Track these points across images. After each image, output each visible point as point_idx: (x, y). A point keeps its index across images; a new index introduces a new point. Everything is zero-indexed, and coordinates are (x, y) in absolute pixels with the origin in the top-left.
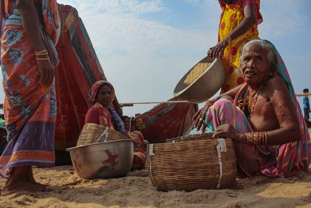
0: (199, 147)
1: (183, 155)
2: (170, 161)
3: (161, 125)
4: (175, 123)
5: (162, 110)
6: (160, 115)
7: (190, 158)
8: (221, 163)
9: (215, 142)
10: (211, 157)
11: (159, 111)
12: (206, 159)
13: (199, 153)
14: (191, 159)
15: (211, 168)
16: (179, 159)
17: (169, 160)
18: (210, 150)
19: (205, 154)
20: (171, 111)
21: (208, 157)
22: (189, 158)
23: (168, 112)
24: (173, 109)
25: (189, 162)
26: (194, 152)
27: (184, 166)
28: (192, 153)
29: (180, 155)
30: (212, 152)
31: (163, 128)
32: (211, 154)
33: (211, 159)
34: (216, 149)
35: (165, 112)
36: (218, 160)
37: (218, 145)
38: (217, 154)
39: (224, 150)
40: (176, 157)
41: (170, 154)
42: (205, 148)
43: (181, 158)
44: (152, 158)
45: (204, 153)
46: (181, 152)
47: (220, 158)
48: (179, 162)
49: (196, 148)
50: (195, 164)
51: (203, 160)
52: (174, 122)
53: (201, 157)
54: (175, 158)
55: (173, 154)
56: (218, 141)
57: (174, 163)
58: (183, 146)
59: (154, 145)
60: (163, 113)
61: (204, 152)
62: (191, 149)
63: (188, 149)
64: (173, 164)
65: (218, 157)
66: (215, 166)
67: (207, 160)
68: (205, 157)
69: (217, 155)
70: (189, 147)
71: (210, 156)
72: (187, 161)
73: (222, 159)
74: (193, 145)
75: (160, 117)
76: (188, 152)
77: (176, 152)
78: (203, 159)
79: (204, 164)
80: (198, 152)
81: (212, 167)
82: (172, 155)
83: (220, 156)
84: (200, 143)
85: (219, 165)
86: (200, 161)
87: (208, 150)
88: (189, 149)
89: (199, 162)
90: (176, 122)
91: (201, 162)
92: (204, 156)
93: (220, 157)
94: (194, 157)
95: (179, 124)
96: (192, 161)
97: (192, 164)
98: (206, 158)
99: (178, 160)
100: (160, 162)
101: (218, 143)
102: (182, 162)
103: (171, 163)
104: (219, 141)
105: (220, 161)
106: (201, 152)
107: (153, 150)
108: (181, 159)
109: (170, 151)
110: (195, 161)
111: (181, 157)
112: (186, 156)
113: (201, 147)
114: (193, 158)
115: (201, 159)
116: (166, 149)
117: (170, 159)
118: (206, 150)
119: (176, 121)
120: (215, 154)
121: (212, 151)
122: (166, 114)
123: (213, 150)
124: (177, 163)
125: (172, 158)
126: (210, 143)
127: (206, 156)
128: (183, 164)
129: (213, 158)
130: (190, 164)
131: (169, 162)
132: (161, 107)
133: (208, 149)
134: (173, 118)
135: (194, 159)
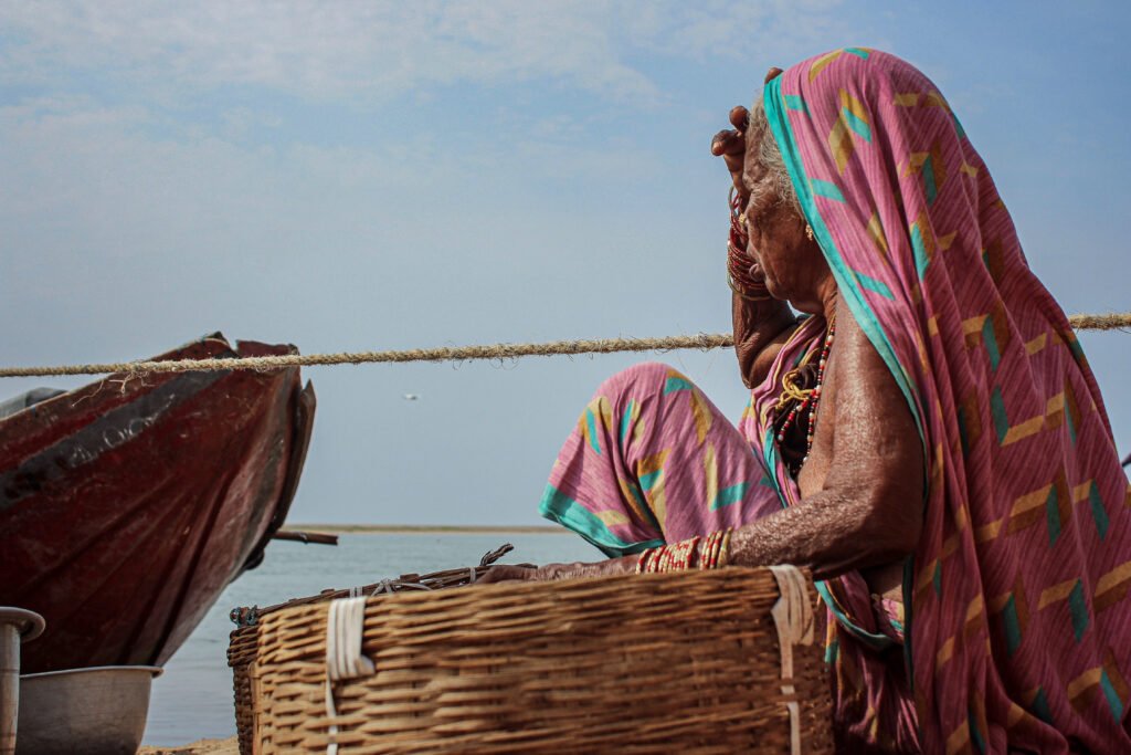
0: (683, 608)
1: (588, 662)
2: (499, 701)
3: (34, 547)
4: (145, 535)
5: (55, 444)
6: (33, 480)
7: (632, 681)
8: (794, 708)
9: (761, 581)
10: (748, 673)
11: (33, 450)
12: (720, 685)
13: (681, 651)
14: (640, 688)
15: (750, 738)
16: (563, 689)
17: (495, 694)
18: (738, 631)
19: (715, 656)
20: (129, 446)
21: (733, 669)
22: (626, 676)
23: (107, 456)
24: (141, 436)
25: (626, 704)
26: (655, 640)
27: (597, 729)
28: (645, 647)
29: (571, 663)
30: (749, 643)
31: (44, 569)
32: (750, 654)
33: (749, 686)
34: (772, 623)
35: (80, 454)
36: (780, 692)
37: (776, 600)
38: (773, 656)
39: (805, 632)
40: (544, 674)
41: (499, 654)
42: (718, 614)
43: (581, 681)
44: (349, 691)
45: (708, 648)
46: (574, 642)
47: (788, 682)
48: (564, 704)
49: (667, 616)
50: (662, 715)
51: (708, 692)
52: (143, 528)
53: (691, 674)
54: (535, 684)
55: (521, 653)
56: (774, 579)
57: (530, 715)
58: (587, 604)
59: (367, 605)
60: (61, 462)
61: (712, 638)
62: (638, 622)
63: (619, 624)
64: (519, 718)
65: (780, 677)
66: (766, 729)
67: (728, 692)
68: (718, 671)
69: (778, 664)
70: (629, 608)
71: (744, 668)
72: (611, 697)
73: (797, 688)
74: (649, 599)
75: (31, 494)
76: (621, 644)
77: (544, 645)
78: (703, 686)
79: (713, 717)
80: (676, 642)
81: (751, 731)
82: (516, 664)
83: (788, 670)
84: (690, 587)
85: (788, 722)
86: (688, 697)
87: (729, 632)
88: (628, 623)
89: (682, 706)
90: (153, 526)
91: (695, 704)
92: (711, 664)
93: (791, 675)
94: (655, 672)
95: (173, 542)
96: (643, 695)
97: (646, 716)
98: (722, 676)
99: (558, 696)
100: (417, 714)
101: (777, 589)
102: (582, 703)
103: (506, 714)
104: (779, 578)
105: (789, 698)
106: (695, 641)
107: (365, 639)
108: (579, 688)
109: (500, 640)
110: (662, 699)
111: (578, 672)
112: (607, 668)
113: (697, 610)
114: (652, 679)
115: (694, 687)
116: (472, 627)
117: (499, 687)
118: (719, 627)
119: (157, 521)
120: (764, 655)
121: (751, 634)
122: (84, 470)
123: (754, 629)
124: (546, 714)
125: (515, 683)
126: (741, 589)
127: (720, 662)
128: (588, 719)
129: (755, 676)
130: (629, 718)
131: (493, 709)
132: (54, 418)
133: (730, 624)
134: (140, 499)
135: (657, 685)
